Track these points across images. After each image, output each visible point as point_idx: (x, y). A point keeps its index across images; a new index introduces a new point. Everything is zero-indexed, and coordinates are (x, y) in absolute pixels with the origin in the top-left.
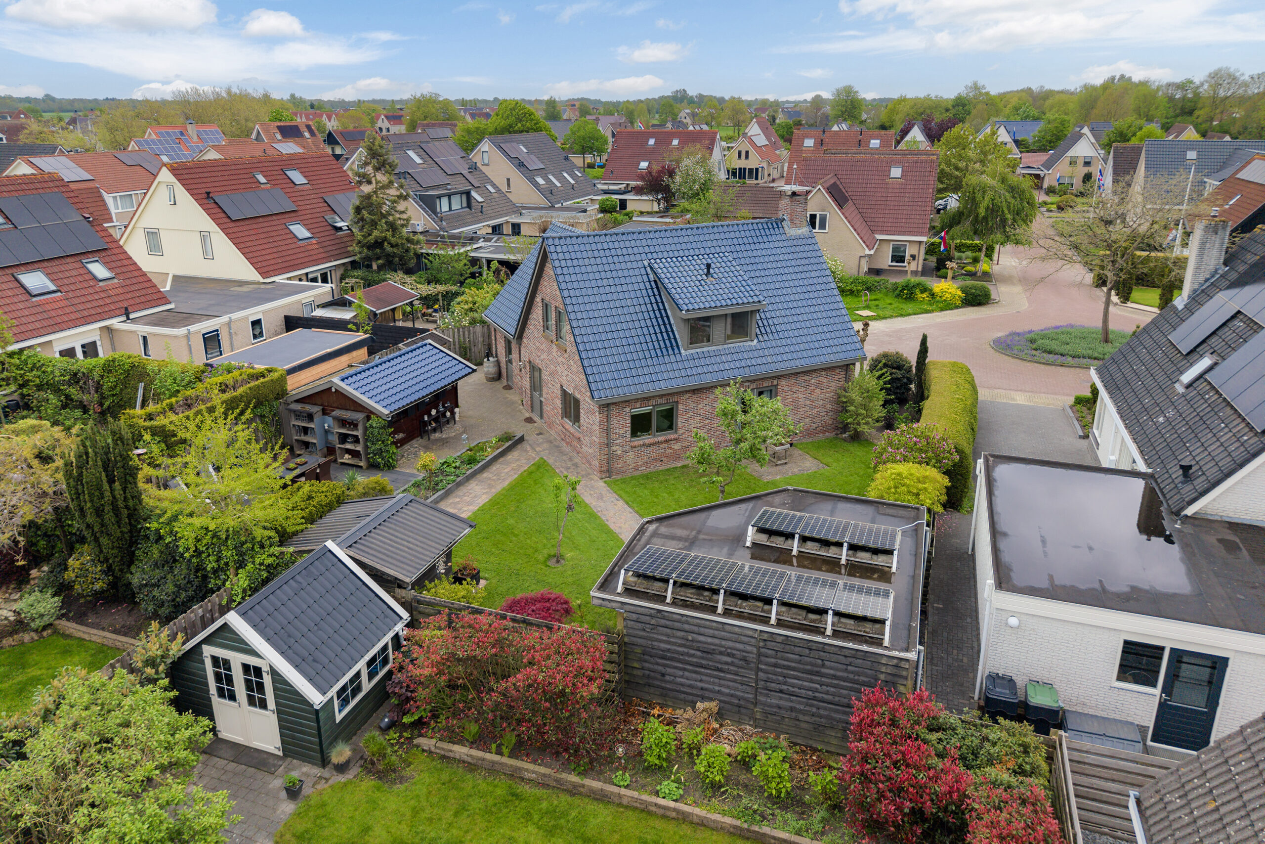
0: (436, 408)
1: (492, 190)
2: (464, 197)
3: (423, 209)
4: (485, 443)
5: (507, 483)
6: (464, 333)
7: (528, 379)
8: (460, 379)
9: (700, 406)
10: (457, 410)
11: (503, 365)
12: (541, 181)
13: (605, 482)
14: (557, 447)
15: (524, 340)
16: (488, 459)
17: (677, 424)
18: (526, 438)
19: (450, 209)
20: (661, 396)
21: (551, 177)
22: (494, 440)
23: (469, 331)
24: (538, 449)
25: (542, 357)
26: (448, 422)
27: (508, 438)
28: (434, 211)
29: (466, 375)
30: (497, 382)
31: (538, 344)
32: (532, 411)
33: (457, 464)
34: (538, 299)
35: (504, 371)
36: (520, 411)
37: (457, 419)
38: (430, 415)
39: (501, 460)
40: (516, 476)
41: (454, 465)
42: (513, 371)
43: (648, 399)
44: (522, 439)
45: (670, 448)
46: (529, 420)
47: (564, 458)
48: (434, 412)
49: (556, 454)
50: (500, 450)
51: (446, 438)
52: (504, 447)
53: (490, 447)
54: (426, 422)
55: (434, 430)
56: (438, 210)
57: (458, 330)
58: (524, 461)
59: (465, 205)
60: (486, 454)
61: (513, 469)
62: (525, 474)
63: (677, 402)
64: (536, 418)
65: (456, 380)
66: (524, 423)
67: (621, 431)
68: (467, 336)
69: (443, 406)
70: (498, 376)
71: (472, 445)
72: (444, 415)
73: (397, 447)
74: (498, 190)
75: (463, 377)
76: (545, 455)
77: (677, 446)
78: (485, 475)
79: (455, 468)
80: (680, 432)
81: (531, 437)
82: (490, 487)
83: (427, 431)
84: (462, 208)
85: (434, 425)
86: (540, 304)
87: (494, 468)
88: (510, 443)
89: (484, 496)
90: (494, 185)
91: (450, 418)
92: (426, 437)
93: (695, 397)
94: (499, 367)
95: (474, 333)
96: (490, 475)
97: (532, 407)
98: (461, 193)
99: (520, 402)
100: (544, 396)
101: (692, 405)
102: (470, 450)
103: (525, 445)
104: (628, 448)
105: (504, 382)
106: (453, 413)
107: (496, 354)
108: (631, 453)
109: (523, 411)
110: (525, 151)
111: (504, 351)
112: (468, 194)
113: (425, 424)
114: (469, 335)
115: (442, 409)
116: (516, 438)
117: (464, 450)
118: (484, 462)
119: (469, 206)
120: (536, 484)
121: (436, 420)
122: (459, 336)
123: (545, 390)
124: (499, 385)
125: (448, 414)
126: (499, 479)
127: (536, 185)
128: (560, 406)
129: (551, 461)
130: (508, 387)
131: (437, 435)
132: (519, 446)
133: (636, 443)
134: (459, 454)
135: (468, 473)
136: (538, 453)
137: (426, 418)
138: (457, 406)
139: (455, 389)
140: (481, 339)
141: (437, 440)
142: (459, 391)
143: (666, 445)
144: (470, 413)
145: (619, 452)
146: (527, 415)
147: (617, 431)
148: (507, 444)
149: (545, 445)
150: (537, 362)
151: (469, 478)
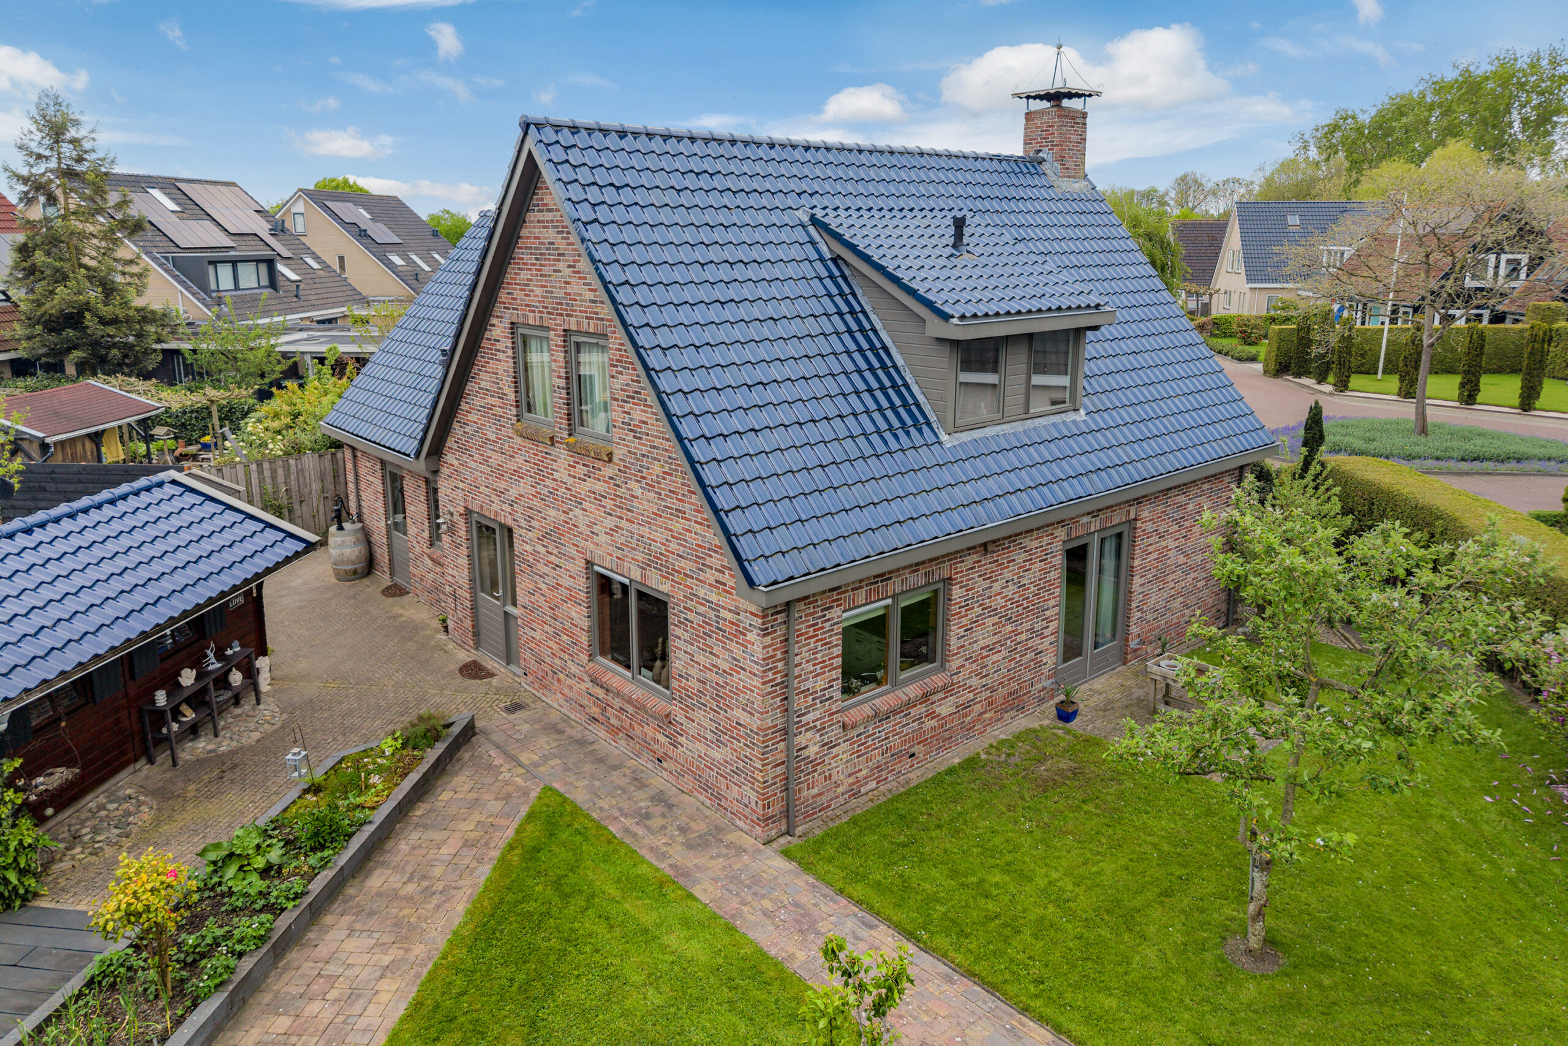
0: (197, 662)
1: (315, 265)
2: (263, 268)
3: (181, 282)
4: (357, 761)
5: (461, 907)
6: (274, 473)
7: (464, 561)
8: (268, 571)
9: (997, 587)
10: (262, 663)
11: (379, 538)
12: (397, 260)
13: (786, 854)
14: (582, 743)
15: (450, 458)
16: (379, 816)
17: (946, 644)
18: (479, 724)
19: (237, 287)
20: (915, 567)
21: (414, 257)
22: (388, 746)
23: (287, 469)
24: (525, 757)
25: (513, 493)
26: (237, 700)
27: (433, 735)
28: (204, 287)
29: (288, 560)
30: (366, 581)
31: (496, 459)
32: (477, 645)
33: (275, 855)
34: (498, 330)
35: (382, 554)
36: (442, 649)
37: (264, 685)
38: (173, 687)
39: (420, 810)
40: (485, 871)
41: (259, 862)
42: (410, 549)
43: (884, 577)
44: (469, 731)
45: (932, 715)
46: (473, 671)
47: (616, 777)
48: (188, 678)
49: (587, 767)
50: (414, 777)
51: (232, 753)
52: (424, 767)
53: (380, 770)
54: (161, 713)
55: (194, 731)
56: (213, 286)
57: (259, 465)
58: (496, 806)
59: (265, 282)
60: (368, 799)
61: (467, 844)
62: (515, 858)
63: (948, 581)
64: (490, 662)
65: (258, 576)
66: (459, 680)
67: (821, 684)
68: (281, 479)
69: (220, 656)
70: (369, 566)
71: (319, 775)
72: (222, 681)
73: (41, 820)
74: (326, 267)
75: (278, 566)
76: (553, 774)
77: (945, 709)
78: (377, 880)
79: (265, 872)
80: (955, 663)
81: (493, 721)
82: (404, 932)
83: (167, 738)
84: (260, 287)
85: (190, 715)
86: (506, 343)
87: (404, 847)
88: (440, 748)
89: (388, 986)
90: (317, 258)
91: (244, 687)
92: (163, 758)
93: (987, 563)
94: (369, 543)
95: (301, 472)
96: (395, 880)
97: (476, 634)
98: (258, 261)
99: (436, 624)
100: (521, 599)
101: (980, 585)
102: (315, 789)
103: (484, 749)
104: (837, 731)
105: (384, 579)
106: (251, 674)
107: (360, 515)
108: (845, 746)
109: (451, 646)
110: (368, 216)
111: (380, 504)
112: (270, 263)
113: (159, 718)
114: (287, 475)
115: (215, 665)
116: (456, 730)
117: (294, 794)
118: (369, 829)
119: (273, 284)
120: (566, 896)
121: (197, 700)
122: (262, 480)
123: (523, 585)
124: (371, 588)
125: (236, 678)
126: (428, 893)
127: (391, 265)
128: (585, 623)
129: (579, 795)
130: (395, 591)
131: (203, 745)
132: (465, 755)
133: (855, 714)
134: (274, 812)
135: (316, 886)
136: (530, 772)
137: (161, 698)
138: (263, 651)
139: (254, 605)
140: (316, 487)
141: (200, 763)
142: (268, 611)
143: (922, 709)
144: (303, 665)
145: (813, 751)
146: (464, 656)
147: (809, 684)
148: (432, 755)
149: (545, 743)
150: (497, 510)
151: (316, 911)
